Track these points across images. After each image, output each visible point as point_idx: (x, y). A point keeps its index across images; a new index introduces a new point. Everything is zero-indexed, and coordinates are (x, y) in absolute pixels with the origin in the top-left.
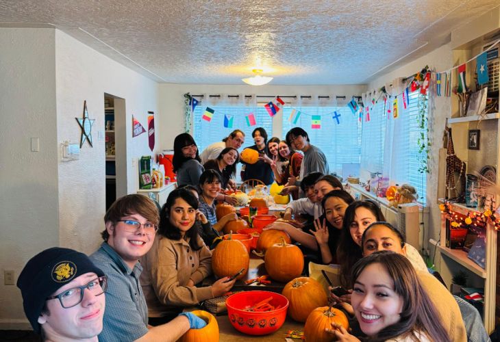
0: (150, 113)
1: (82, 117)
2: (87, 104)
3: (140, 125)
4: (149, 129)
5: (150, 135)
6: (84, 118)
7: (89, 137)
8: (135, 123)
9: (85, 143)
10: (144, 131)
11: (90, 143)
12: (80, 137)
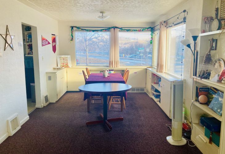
0: (53, 35)
1: (5, 34)
2: (9, 27)
3: (47, 40)
4: (53, 42)
5: (53, 45)
6: (7, 35)
7: (11, 45)
8: (43, 39)
9: (8, 48)
10: (49, 43)
11: (12, 48)
12: (4, 45)
